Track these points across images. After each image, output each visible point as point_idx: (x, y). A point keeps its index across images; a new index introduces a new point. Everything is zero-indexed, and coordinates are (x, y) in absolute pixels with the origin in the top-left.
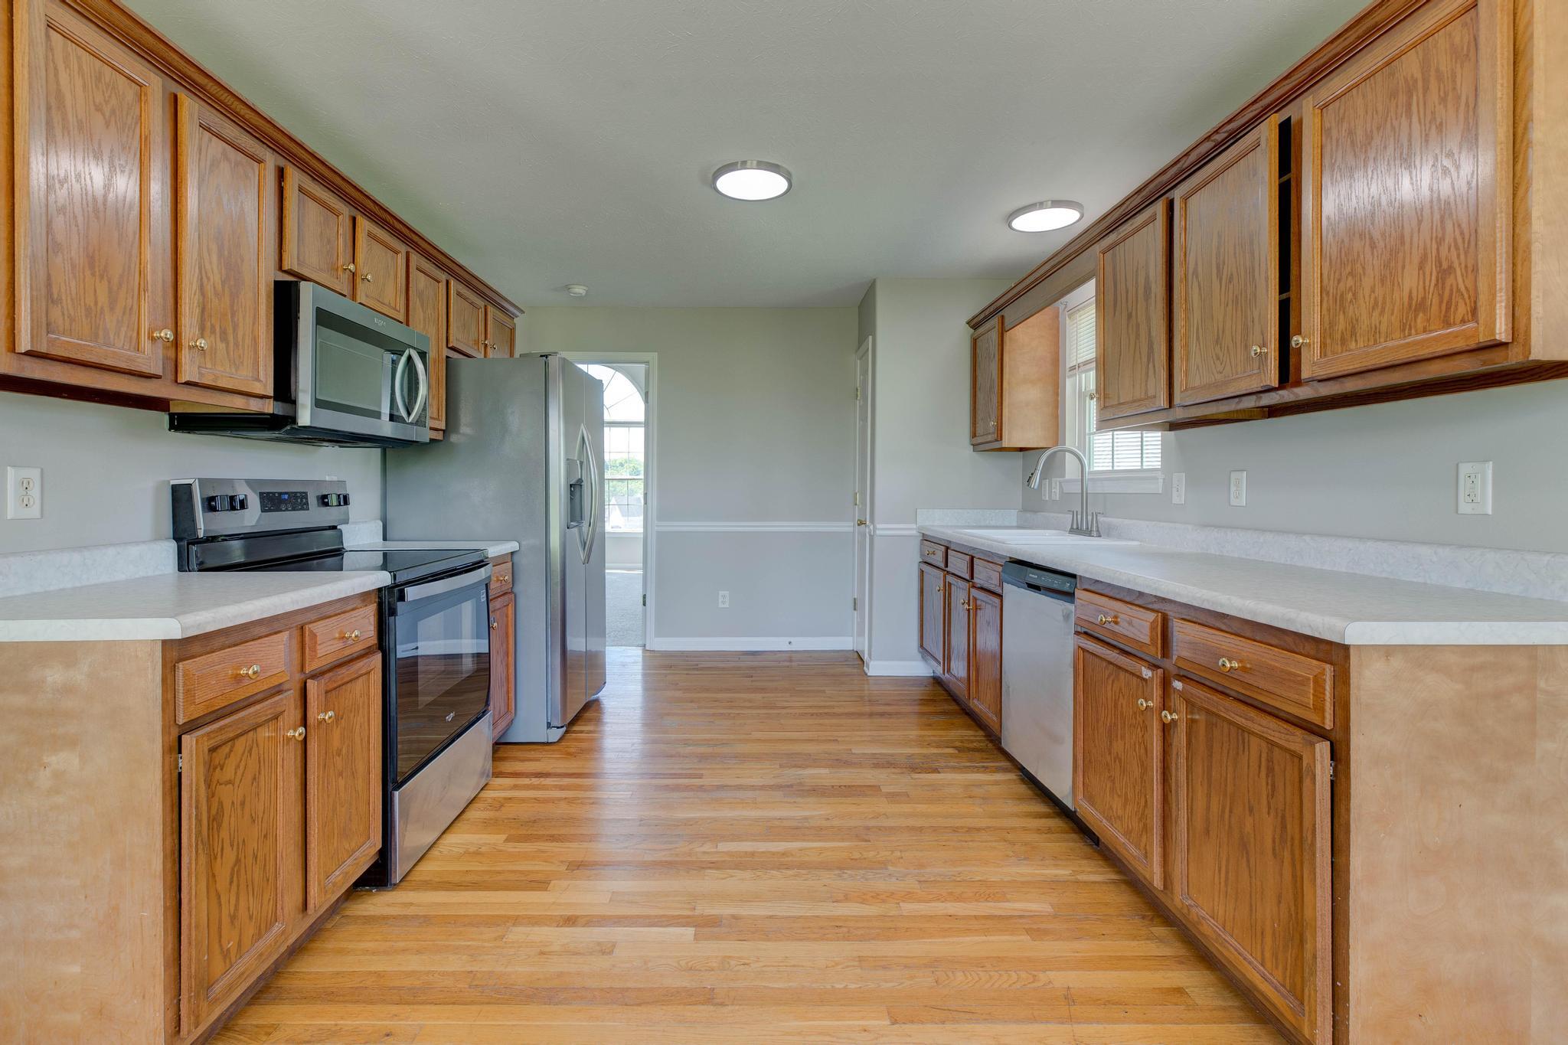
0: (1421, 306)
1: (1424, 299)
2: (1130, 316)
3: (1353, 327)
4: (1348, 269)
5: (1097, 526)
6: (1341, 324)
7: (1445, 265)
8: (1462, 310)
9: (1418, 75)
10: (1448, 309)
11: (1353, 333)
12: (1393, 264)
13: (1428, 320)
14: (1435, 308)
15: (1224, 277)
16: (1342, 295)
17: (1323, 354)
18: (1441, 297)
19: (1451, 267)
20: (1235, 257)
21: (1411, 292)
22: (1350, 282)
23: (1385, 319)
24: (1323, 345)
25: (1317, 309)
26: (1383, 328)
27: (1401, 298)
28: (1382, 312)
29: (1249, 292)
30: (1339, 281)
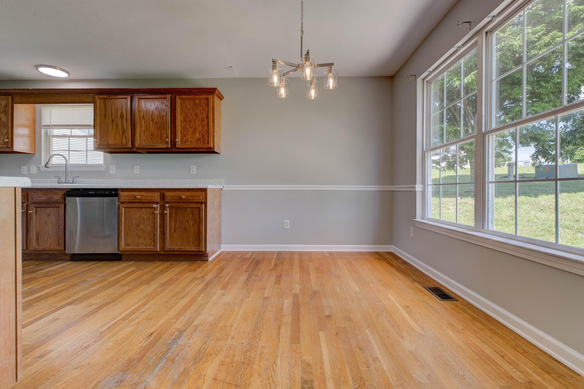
0: (200, 140)
1: (200, 139)
2: (113, 121)
3: (187, 140)
4: (186, 130)
5: (75, 181)
6: (185, 139)
7: (203, 135)
8: (206, 142)
9: (199, 103)
10: (204, 141)
11: (187, 141)
12: (194, 132)
13: (201, 142)
14: (202, 140)
15: (154, 122)
16: (185, 134)
17: (181, 144)
18: (203, 139)
19: (204, 135)
20: (158, 119)
21: (198, 137)
22: (186, 132)
23: (193, 140)
24: (181, 142)
25: (180, 135)
26: (193, 142)
27: (196, 138)
28: (193, 139)
29: (162, 127)
30: (184, 131)
